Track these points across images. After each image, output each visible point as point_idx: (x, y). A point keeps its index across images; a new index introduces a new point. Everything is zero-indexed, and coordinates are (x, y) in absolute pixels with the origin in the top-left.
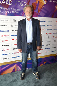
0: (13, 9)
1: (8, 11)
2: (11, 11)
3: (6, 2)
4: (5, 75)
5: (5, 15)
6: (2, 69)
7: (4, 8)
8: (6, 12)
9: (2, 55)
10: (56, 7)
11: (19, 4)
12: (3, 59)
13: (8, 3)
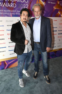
0: (17, 11)
1: (13, 12)
2: (15, 13)
3: (11, 5)
4: (12, 68)
5: (10, 16)
6: (10, 63)
7: (9, 11)
8: (11, 14)
9: (9, 51)
10: (54, 7)
11: (22, 6)
12: (10, 54)
13: (13, 6)
